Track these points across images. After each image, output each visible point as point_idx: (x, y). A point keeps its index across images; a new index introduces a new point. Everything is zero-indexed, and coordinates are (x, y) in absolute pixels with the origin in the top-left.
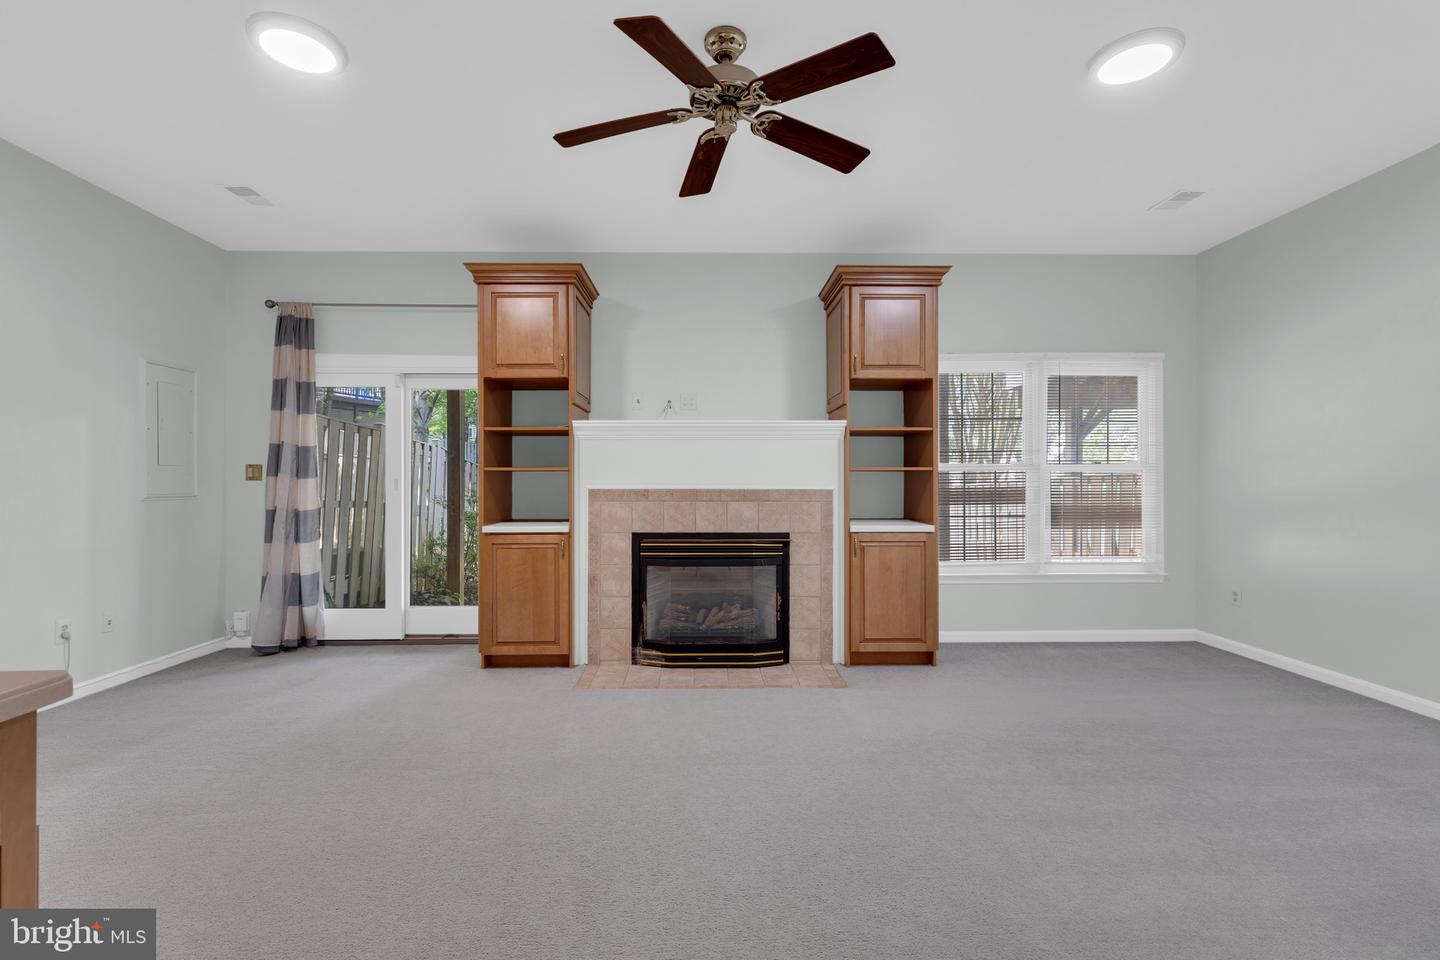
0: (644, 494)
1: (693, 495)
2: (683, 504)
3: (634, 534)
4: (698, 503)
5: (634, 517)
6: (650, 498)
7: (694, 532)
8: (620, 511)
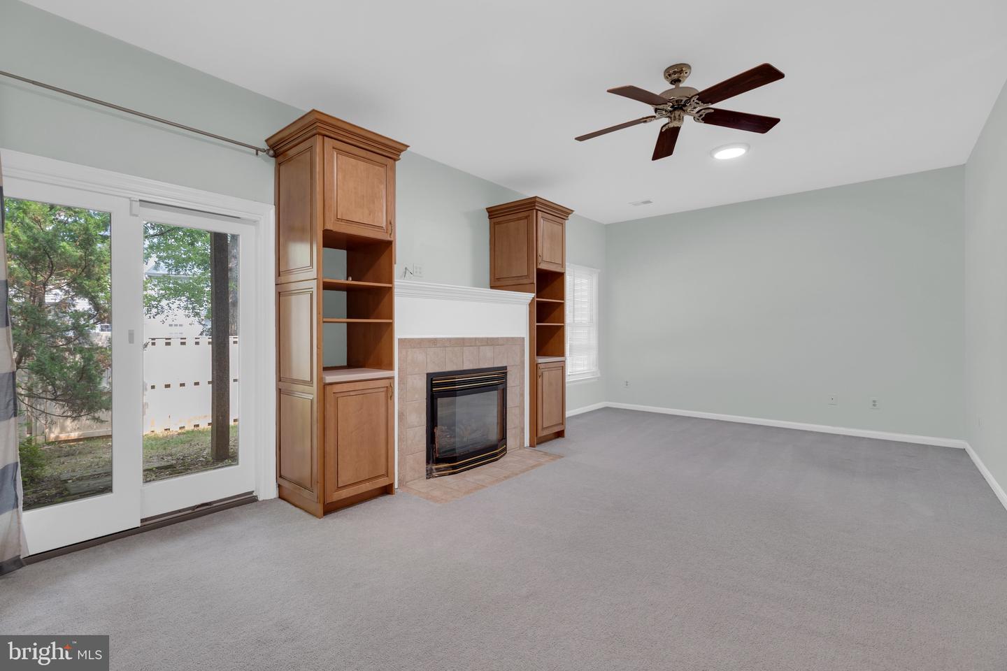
0: (434, 342)
1: (462, 343)
2: (456, 349)
3: (427, 374)
4: (465, 348)
5: (428, 360)
6: (438, 345)
7: (462, 369)
8: (419, 356)
